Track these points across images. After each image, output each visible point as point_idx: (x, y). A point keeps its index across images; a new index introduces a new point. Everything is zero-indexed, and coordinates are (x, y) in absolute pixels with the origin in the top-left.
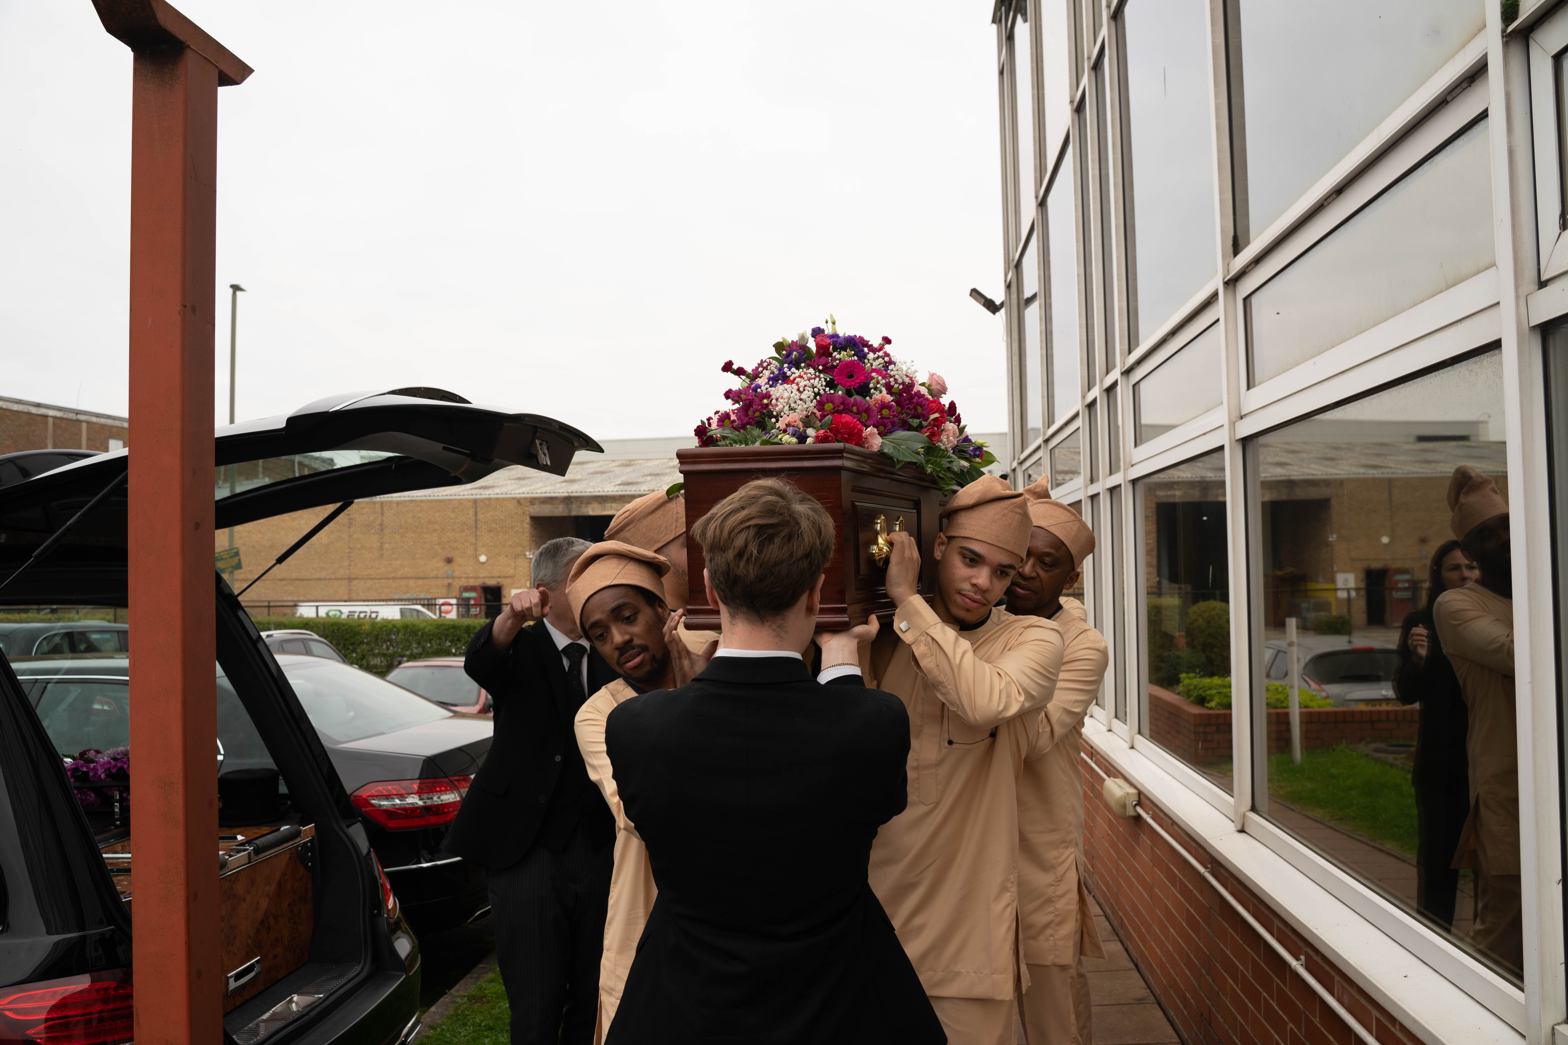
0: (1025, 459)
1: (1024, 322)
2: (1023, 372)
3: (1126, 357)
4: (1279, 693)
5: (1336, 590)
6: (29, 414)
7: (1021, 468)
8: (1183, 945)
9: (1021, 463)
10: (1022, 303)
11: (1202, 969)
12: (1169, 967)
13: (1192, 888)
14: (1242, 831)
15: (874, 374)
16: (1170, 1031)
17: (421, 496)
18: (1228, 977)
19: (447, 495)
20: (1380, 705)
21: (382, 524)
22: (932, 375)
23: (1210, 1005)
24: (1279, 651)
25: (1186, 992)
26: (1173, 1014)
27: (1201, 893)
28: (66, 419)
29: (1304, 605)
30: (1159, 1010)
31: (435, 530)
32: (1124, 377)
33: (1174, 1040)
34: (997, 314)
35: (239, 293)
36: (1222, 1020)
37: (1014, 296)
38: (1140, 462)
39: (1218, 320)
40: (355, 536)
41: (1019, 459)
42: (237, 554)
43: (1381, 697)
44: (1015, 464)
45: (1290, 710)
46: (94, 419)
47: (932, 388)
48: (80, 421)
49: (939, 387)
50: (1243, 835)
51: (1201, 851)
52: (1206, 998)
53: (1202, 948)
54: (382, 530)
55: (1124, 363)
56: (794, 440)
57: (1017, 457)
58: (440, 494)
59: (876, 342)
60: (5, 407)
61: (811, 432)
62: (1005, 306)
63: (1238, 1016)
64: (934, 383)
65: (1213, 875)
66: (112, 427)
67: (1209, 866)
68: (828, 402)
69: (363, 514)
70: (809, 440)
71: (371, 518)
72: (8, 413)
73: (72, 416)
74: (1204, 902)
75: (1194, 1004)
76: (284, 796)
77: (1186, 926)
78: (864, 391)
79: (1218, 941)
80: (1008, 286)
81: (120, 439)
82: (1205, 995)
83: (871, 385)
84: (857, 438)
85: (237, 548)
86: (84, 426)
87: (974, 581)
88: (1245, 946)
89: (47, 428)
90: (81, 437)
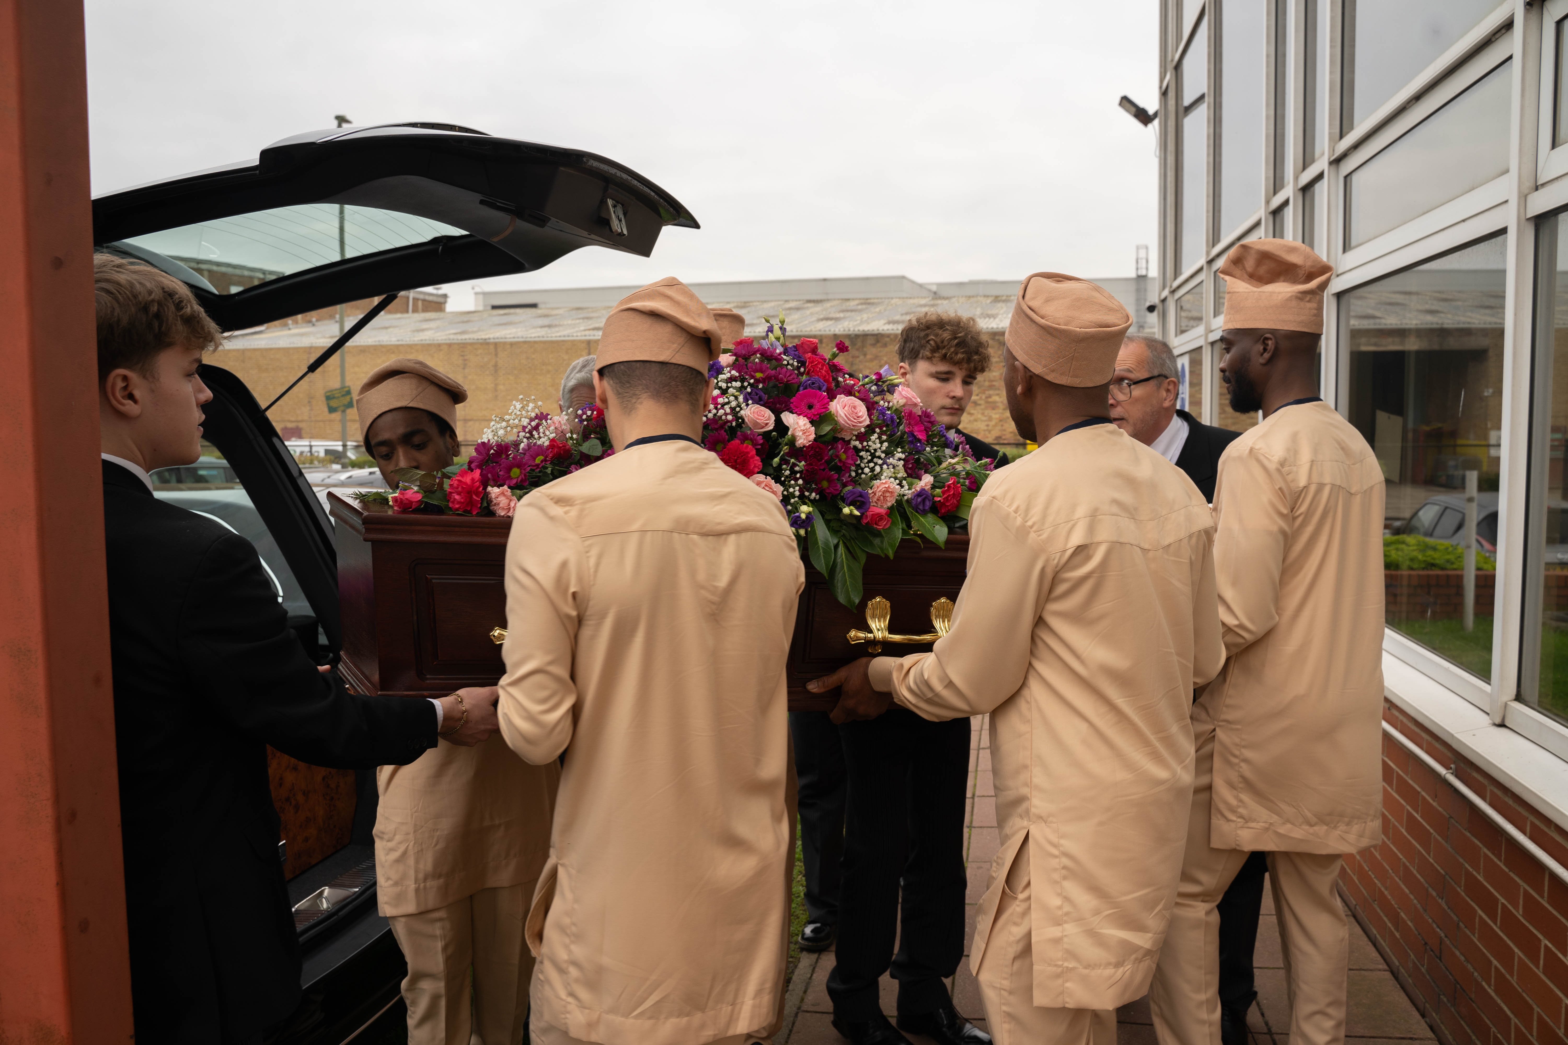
0: (1179, 287)
1: (1182, 132)
2: (1179, 189)
3: (1336, 143)
4: (1449, 553)
5: (1488, 446)
7: (1173, 297)
8: (1399, 854)
9: (1173, 292)
10: (1181, 110)
11: (1430, 889)
12: (1373, 876)
13: (1419, 789)
14: (1502, 725)
16: (1374, 954)
17: (535, 337)
18: (1477, 908)
19: (560, 336)
20: (1555, 569)
21: (496, 366)
23: (1443, 935)
24: (1446, 508)
25: (1399, 911)
26: (1375, 932)
27: (1435, 797)
29: (1452, 463)
30: (1356, 924)
31: (548, 372)
32: (1333, 167)
33: (1381, 967)
34: (1150, 126)
36: (1462, 958)
37: (1172, 102)
38: (1351, 270)
39: (1510, 57)
40: (470, 377)
41: (1171, 287)
42: (349, 393)
43: (1556, 561)
44: (1166, 293)
45: (1465, 573)
46: (215, 268)
50: (1503, 730)
51: (1437, 745)
52: (1435, 926)
53: (1432, 865)
54: (496, 371)
55: (1334, 151)
57: (1168, 284)
58: (554, 335)
62: (1159, 115)
63: (1492, 959)
65: (1457, 776)
67: (1453, 766)
69: (477, 355)
71: (486, 360)
74: (1440, 809)
75: (1412, 927)
76: (323, 647)
77: (1405, 833)
79: (1461, 860)
80: (1164, 94)
82: (1434, 921)
85: (349, 387)
88: (1512, 874)
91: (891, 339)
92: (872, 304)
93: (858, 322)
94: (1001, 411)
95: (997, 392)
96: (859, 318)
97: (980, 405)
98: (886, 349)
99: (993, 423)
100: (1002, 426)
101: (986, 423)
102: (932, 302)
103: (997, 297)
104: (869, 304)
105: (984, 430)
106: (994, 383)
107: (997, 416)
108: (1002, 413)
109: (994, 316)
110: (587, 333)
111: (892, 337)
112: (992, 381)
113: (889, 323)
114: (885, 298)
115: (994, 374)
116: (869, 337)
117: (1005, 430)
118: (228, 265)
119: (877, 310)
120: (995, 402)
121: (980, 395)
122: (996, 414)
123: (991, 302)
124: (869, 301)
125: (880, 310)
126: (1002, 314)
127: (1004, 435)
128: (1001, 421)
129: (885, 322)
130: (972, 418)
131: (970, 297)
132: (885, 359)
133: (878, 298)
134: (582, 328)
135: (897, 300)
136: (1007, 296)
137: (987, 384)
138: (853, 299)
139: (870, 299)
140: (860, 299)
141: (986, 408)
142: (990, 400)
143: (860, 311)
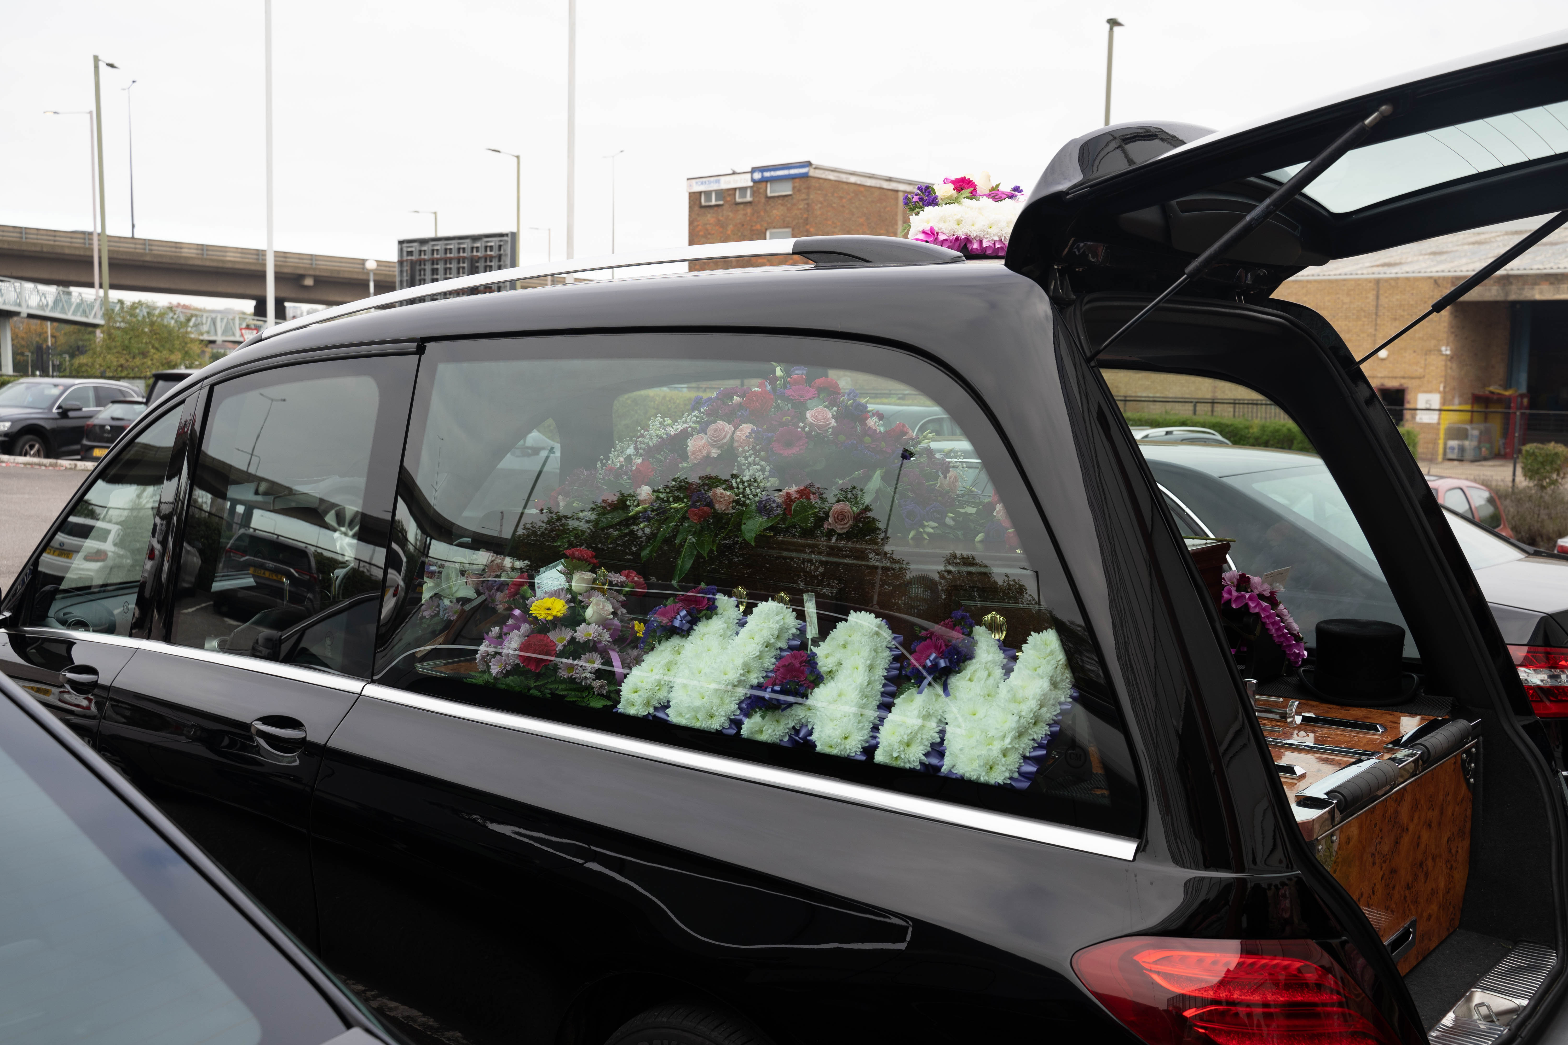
35: (1116, 29)
110: (1375, 270)
134: (1367, 264)
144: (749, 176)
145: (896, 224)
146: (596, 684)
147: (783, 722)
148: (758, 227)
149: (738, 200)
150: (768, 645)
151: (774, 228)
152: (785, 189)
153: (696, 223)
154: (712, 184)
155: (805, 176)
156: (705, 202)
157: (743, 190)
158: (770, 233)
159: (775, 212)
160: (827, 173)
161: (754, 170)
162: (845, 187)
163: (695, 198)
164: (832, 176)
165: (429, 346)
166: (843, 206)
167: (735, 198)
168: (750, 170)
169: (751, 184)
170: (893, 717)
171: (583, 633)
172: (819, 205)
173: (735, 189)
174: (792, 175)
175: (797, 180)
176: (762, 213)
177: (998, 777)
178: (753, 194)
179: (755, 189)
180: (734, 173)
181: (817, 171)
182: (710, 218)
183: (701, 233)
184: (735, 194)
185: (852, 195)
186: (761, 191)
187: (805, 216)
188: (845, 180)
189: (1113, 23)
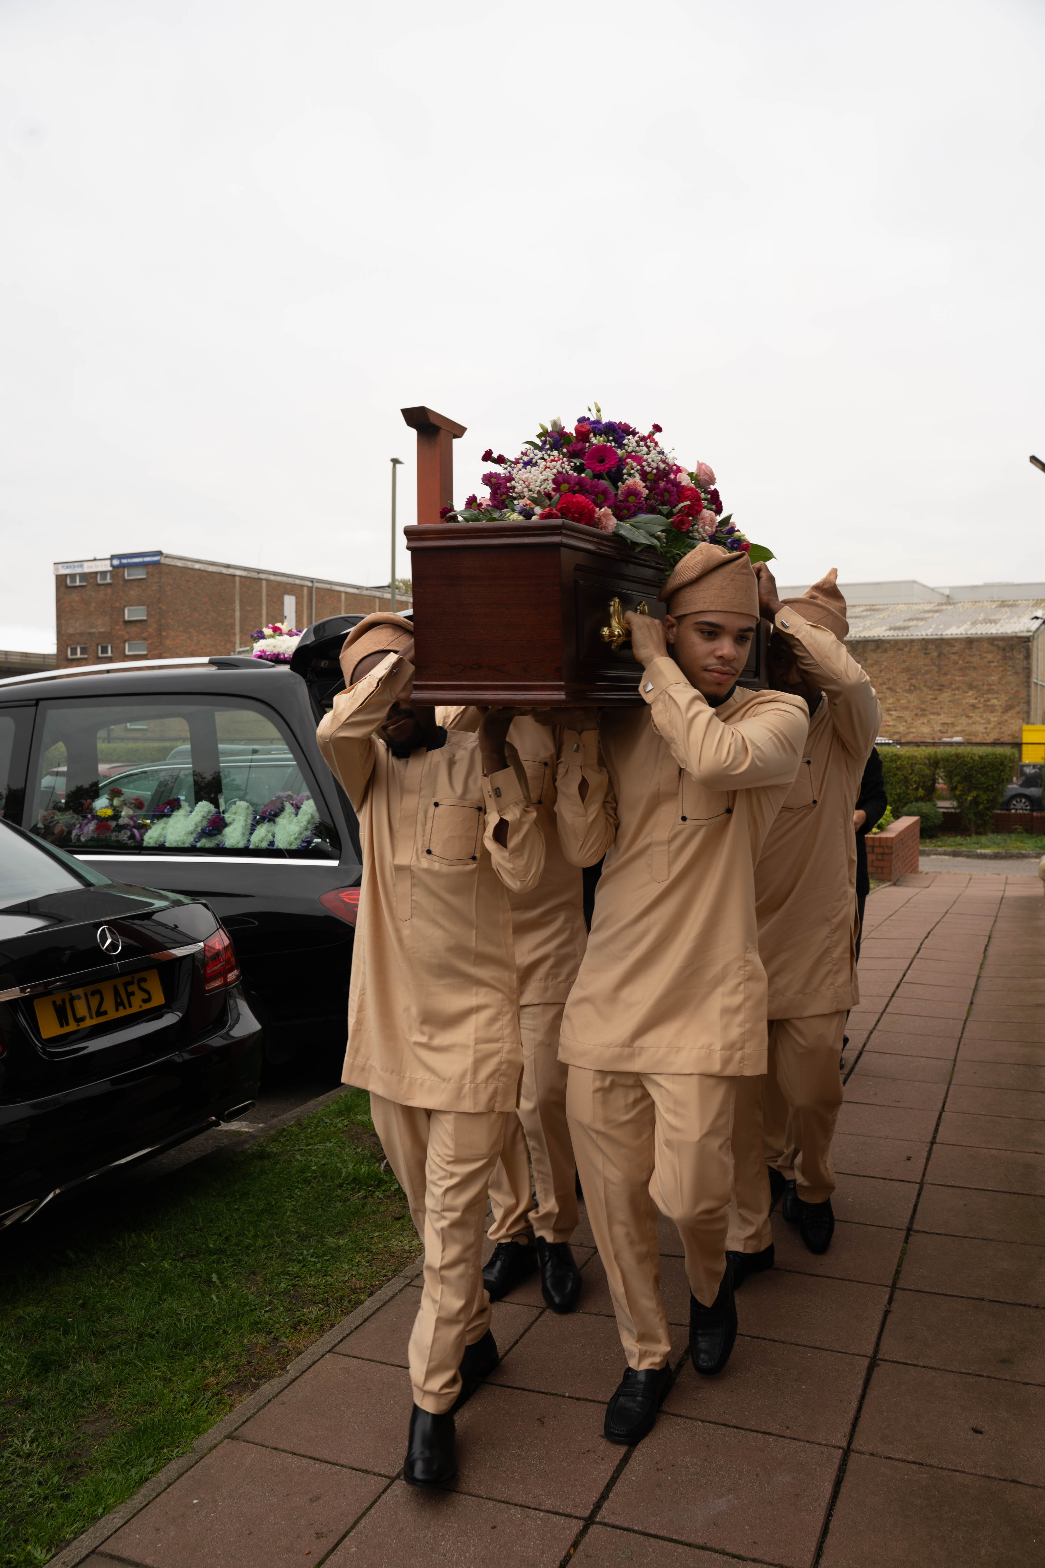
6: (221, 574)
15: (629, 460)
22: (700, 465)
28: (250, 578)
35: (398, 466)
46: (272, 577)
47: (699, 478)
48: (261, 579)
49: (706, 477)
56: (521, 518)
59: (644, 430)
60: (202, 568)
61: (538, 510)
64: (702, 473)
66: (287, 583)
68: (564, 483)
70: (534, 518)
72: (205, 574)
73: (255, 575)
78: (617, 477)
81: (293, 595)
83: (625, 471)
84: (590, 519)
86: (264, 583)
87: (719, 653)
89: (234, 586)
90: (261, 593)
91: (891, 645)
92: (877, 610)
93: (861, 628)
94: (999, 714)
95: (996, 696)
96: (862, 625)
97: (978, 708)
98: (886, 655)
99: (991, 726)
100: (1000, 728)
101: (985, 726)
102: (936, 608)
103: (1003, 601)
104: (874, 610)
105: (983, 733)
106: (993, 687)
107: (996, 719)
108: (1001, 716)
109: (995, 622)
111: (892, 643)
112: (991, 685)
113: (890, 629)
114: (891, 604)
115: (993, 678)
116: (870, 643)
117: (1003, 733)
118: (284, 575)
119: (881, 616)
120: (993, 705)
121: (979, 698)
122: (994, 717)
123: (996, 607)
124: (875, 607)
125: (884, 617)
126: (1005, 619)
127: (1003, 737)
128: (999, 724)
129: (888, 628)
130: (970, 721)
131: (976, 602)
132: (885, 664)
133: (884, 605)
135: (903, 606)
136: (1014, 601)
137: (985, 687)
138: (859, 606)
139: (876, 605)
140: (866, 605)
141: (985, 711)
142: (988, 703)
143: (864, 617)
144: (108, 562)
145: (234, 602)
146: (129, 842)
147: (213, 841)
148: (118, 605)
149: (99, 581)
150: (204, 817)
151: (132, 605)
152: (140, 574)
153: (62, 601)
154: (76, 569)
155: (157, 563)
156: (70, 583)
157: (104, 574)
158: (128, 610)
159: (132, 592)
160: (175, 560)
161: (113, 557)
162: (191, 572)
163: (61, 580)
164: (179, 564)
165: (41, 703)
166: (189, 588)
167: (96, 580)
168: (109, 556)
169: (110, 569)
170: (256, 833)
171: (121, 821)
172: (170, 587)
173: (96, 573)
174: (146, 562)
175: (150, 566)
176: (121, 593)
177: (294, 847)
178: (112, 577)
179: (114, 573)
180: (95, 560)
181: (167, 559)
182: (75, 596)
183: (67, 609)
184: (96, 578)
185: (197, 579)
186: (120, 575)
187: (158, 596)
188: (190, 567)
189: (395, 461)
